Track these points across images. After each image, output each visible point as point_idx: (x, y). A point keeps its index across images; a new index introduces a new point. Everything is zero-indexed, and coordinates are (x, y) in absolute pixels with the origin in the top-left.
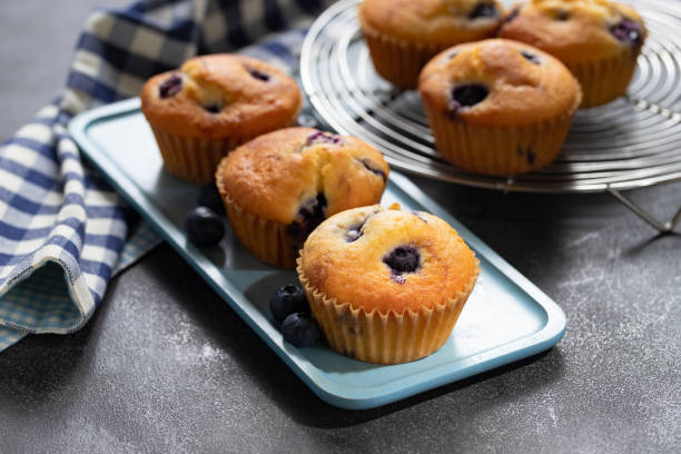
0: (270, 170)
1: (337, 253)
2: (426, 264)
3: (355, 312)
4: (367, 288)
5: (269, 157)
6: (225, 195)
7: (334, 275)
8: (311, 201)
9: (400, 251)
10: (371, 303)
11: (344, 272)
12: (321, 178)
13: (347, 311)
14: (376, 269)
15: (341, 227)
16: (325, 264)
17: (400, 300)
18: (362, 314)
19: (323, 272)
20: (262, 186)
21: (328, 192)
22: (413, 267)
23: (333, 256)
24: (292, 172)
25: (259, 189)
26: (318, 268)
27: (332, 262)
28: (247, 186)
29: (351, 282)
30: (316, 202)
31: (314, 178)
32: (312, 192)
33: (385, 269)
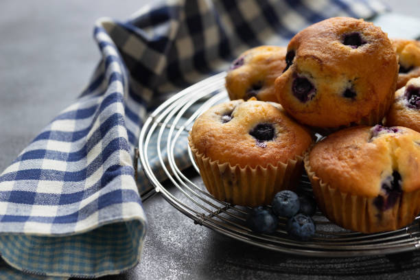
0: (352, 157)
1: (216, 130)
2: (280, 135)
3: (233, 168)
4: (240, 152)
5: (347, 147)
6: (319, 181)
7: (216, 145)
8: (389, 178)
9: (260, 127)
10: (243, 162)
11: (222, 142)
12: (395, 159)
13: (227, 169)
14: (245, 139)
15: (217, 114)
16: (209, 138)
17: (264, 159)
18: (238, 170)
19: (208, 143)
20: (349, 170)
21: (402, 170)
22: (270, 136)
23: (214, 132)
24: (371, 156)
25: (348, 173)
26: (204, 141)
27: (214, 136)
28: (337, 171)
29: (228, 148)
30: (392, 178)
31: (389, 159)
32: (389, 171)
33: (251, 139)
